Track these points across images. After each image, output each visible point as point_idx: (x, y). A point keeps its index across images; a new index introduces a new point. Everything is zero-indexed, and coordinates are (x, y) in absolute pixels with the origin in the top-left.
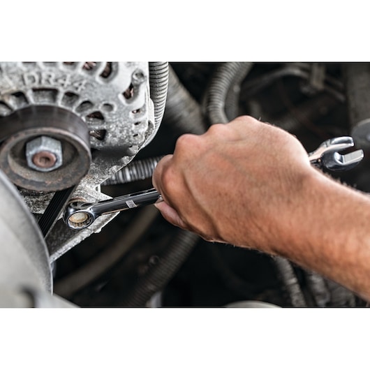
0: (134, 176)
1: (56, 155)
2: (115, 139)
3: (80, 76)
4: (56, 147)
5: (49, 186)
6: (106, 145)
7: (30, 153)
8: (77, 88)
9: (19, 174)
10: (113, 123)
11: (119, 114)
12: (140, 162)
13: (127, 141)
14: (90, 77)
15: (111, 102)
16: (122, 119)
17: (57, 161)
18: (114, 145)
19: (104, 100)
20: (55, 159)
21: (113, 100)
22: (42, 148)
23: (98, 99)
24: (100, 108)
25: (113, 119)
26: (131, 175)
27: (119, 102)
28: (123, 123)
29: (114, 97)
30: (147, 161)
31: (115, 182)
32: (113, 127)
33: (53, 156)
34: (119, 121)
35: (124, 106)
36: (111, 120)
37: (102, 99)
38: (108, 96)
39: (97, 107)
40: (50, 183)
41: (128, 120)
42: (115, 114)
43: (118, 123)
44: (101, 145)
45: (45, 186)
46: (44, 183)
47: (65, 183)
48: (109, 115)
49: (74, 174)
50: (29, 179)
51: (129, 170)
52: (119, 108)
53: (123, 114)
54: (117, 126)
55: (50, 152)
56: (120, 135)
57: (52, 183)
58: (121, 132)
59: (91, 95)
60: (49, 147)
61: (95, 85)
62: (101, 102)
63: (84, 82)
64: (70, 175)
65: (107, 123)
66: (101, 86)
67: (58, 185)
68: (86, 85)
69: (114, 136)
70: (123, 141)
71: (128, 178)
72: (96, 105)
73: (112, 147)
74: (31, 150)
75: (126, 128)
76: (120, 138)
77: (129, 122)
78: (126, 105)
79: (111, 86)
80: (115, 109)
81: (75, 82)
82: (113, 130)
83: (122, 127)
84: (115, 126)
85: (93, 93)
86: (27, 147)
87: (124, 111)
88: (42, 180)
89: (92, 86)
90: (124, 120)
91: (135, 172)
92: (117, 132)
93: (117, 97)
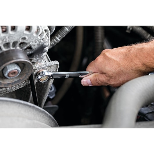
0: (61, 38)
1: (16, 70)
2: (35, 46)
3: (3, 37)
4: (14, 66)
5: (23, 79)
6: (34, 50)
7: (6, 75)
8: (6, 41)
9: (8, 83)
10: (30, 42)
11: (30, 38)
12: (59, 31)
13: (41, 44)
14: (8, 35)
15: (23, 37)
16: (32, 39)
17: (18, 71)
18: (37, 48)
19: (20, 38)
20: (17, 71)
21: (23, 35)
22: (9, 71)
23: (18, 39)
24: (21, 41)
25: (29, 41)
26: (59, 38)
27: (26, 35)
28: (34, 39)
29: (23, 34)
30: (62, 29)
31: (55, 44)
32: (31, 43)
33: (15, 70)
34: (32, 40)
35: (29, 35)
36: (28, 42)
37: (19, 38)
38: (20, 35)
39: (19, 41)
40: (22, 78)
41: (35, 38)
42: (28, 39)
43: (32, 41)
44: (32, 51)
45: (21, 81)
46: (20, 79)
47: (28, 75)
48: (26, 41)
49: (29, 70)
50: (13, 82)
51: (57, 37)
52: (28, 36)
53: (31, 37)
54: (33, 42)
55: (13, 70)
56: (36, 44)
57: (23, 78)
58: (36, 43)
59: (13, 40)
60: (11, 69)
61: (12, 36)
62: (19, 39)
63: (7, 38)
64: (27, 71)
65: (28, 43)
66: (14, 34)
67: (26, 77)
68: (9, 38)
69: (34, 45)
70: (39, 45)
71: (59, 40)
72: (18, 41)
73: (37, 49)
74: (5, 74)
75: (37, 40)
76: (37, 45)
77: (36, 38)
78: (30, 33)
79: (18, 32)
80: (27, 37)
81: (3, 39)
82: (32, 44)
83: (35, 41)
84: (32, 42)
85: (14, 38)
86: (4, 73)
87: (31, 36)
88: (18, 79)
89: (11, 36)
90: (34, 38)
91: (60, 36)
92: (34, 43)
93: (24, 33)
